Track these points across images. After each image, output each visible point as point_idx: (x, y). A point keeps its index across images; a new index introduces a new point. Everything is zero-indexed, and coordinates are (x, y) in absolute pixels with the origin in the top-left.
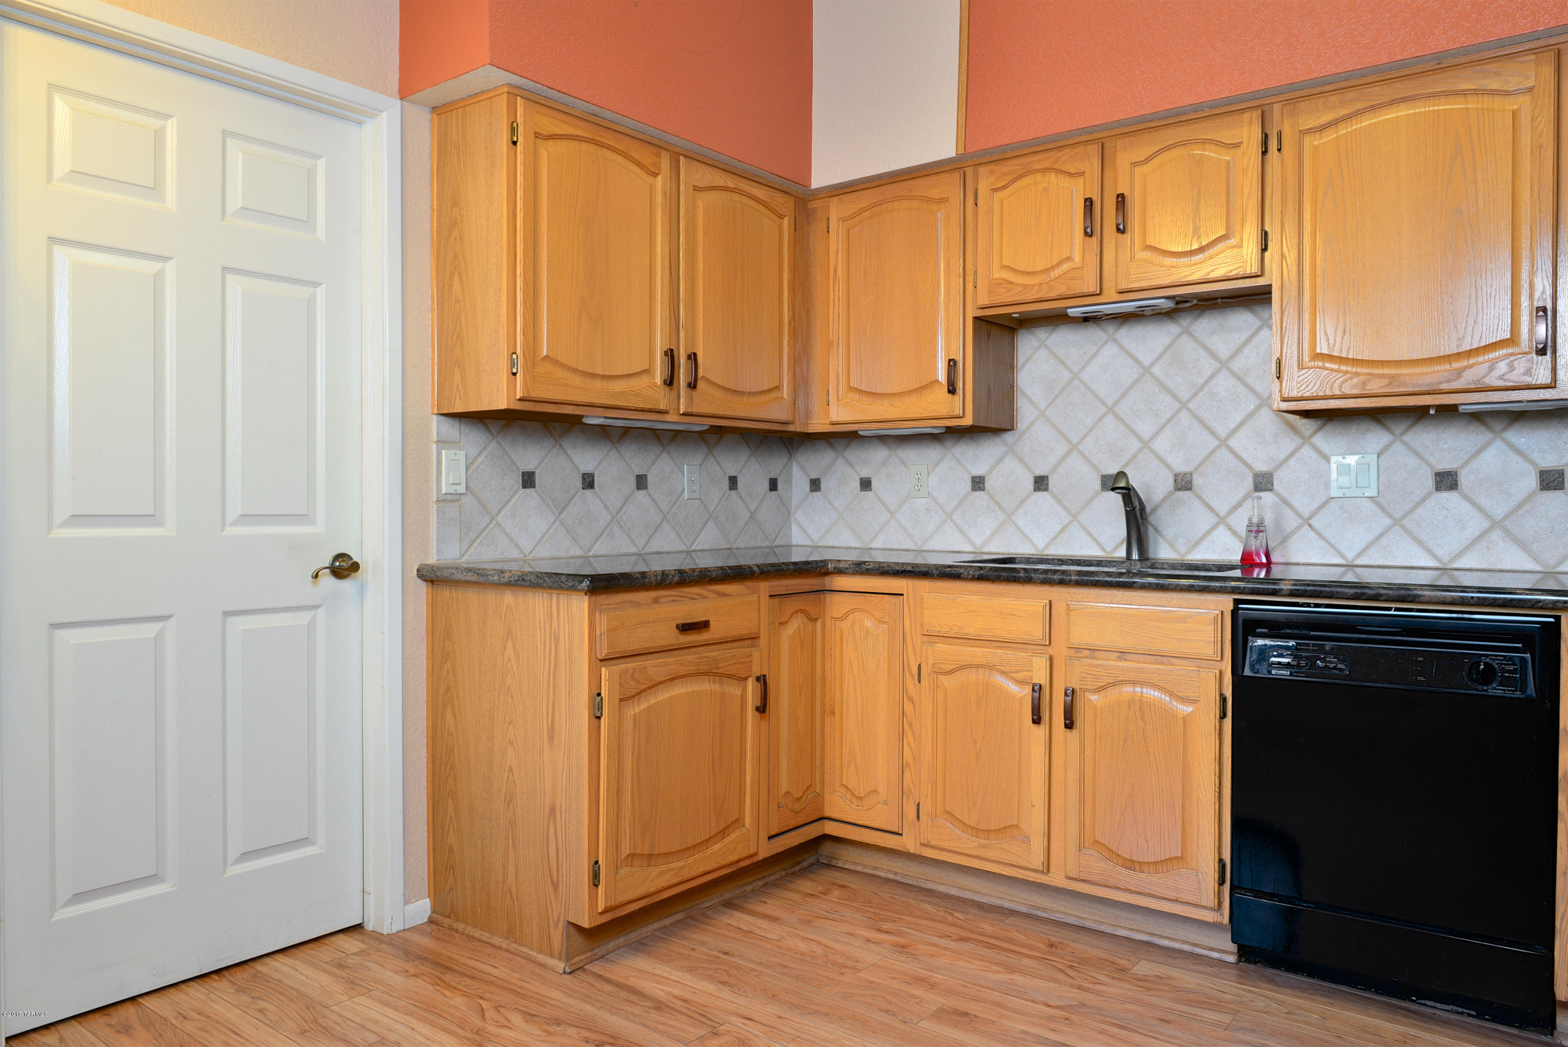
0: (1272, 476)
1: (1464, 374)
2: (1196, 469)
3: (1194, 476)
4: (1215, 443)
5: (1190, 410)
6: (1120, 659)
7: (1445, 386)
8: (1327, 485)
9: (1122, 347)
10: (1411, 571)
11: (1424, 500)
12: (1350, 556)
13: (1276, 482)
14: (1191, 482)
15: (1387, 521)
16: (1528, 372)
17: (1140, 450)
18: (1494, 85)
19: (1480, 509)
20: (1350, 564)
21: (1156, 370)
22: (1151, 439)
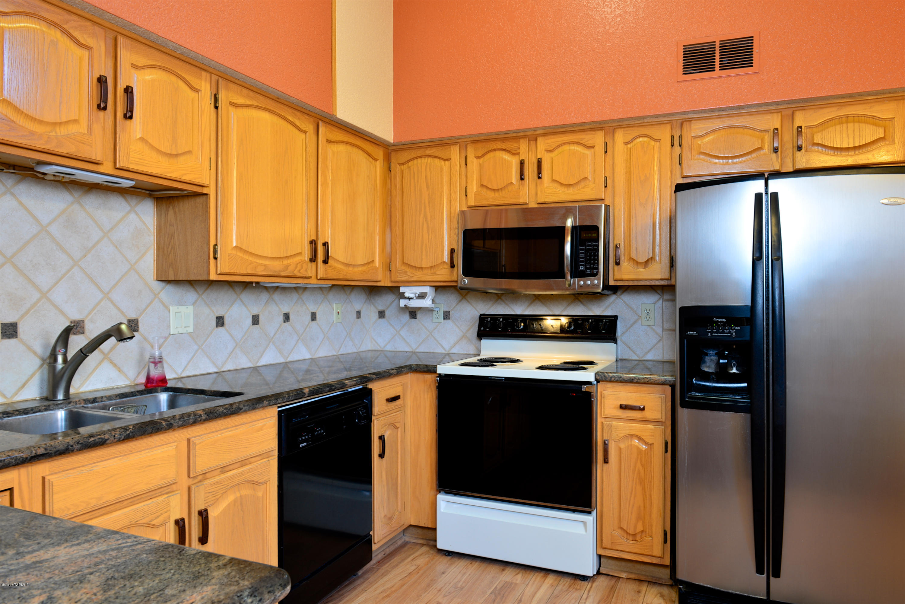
0: (138, 321)
1: (289, 267)
2: (87, 316)
3: (86, 322)
4: (101, 296)
5: (81, 268)
6: (223, 472)
7: (283, 274)
8: (169, 327)
9: (21, 203)
10: (207, 376)
11: (211, 333)
12: (179, 371)
13: (140, 325)
14: (83, 327)
15: (196, 347)
16: (306, 270)
17: (39, 300)
18: (298, 123)
19: (232, 336)
20: (180, 377)
21: (54, 229)
22: (50, 290)
